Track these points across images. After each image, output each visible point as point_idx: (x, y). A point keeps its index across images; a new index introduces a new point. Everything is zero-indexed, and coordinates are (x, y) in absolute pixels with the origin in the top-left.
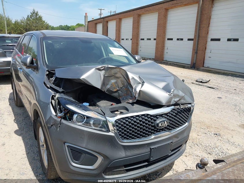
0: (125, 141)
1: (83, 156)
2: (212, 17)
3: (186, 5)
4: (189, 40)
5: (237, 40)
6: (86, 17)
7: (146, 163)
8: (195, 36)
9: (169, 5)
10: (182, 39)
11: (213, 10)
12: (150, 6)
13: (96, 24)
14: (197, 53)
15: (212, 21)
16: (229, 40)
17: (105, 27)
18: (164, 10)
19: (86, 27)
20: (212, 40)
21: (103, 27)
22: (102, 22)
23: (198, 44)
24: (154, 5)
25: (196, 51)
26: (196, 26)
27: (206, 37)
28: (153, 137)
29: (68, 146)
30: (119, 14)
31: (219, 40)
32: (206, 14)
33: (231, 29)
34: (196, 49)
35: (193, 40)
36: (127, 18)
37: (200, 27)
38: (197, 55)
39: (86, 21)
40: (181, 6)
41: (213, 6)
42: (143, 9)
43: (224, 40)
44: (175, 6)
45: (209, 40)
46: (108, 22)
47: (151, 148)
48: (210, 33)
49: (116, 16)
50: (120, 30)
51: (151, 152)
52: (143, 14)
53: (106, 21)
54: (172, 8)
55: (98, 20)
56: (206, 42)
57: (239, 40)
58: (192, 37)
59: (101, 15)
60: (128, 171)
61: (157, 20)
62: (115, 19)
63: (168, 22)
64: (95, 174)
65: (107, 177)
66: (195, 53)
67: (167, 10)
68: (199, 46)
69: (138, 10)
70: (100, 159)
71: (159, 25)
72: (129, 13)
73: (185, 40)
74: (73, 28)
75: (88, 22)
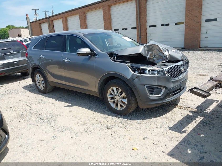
0: (173, 79)
1: (155, 90)
2: (148, 9)
3: (125, 2)
4: (132, 28)
5: (168, 25)
6: (27, 18)
7: (179, 91)
8: (137, 25)
9: (111, 2)
10: (126, 29)
11: (147, 4)
12: (94, 5)
13: (40, 24)
14: (141, 38)
15: (148, 12)
16: (163, 25)
17: (51, 26)
18: (107, 7)
19: (30, 28)
20: (150, 26)
21: (49, 26)
22: (47, 22)
23: (140, 31)
24: (98, 3)
25: (140, 36)
26: (137, 17)
27: (146, 25)
28: (180, 76)
29: (146, 87)
30: (64, 13)
31: (155, 26)
32: (143, 7)
33: (163, 18)
34: (140, 35)
35: (136, 28)
36: (73, 16)
37: (140, 18)
38: (141, 40)
39: (28, 22)
40: (121, 3)
41: (147, 1)
42: (88, 7)
43: (159, 26)
44: (116, 3)
45: (148, 27)
46: (53, 21)
47: (181, 82)
48: (148, 21)
49: (62, 15)
50: (67, 27)
51: (181, 84)
52: (89, 11)
53: (51, 21)
54: (114, 4)
55: (43, 20)
56: (146, 28)
57: (170, 24)
58: (135, 26)
59: (36, 15)
60: (174, 95)
61: (102, 16)
62: (60, 18)
63: (112, 16)
64: (161, 98)
65: (166, 99)
66: (140, 38)
67: (109, 6)
68: (142, 33)
69: (83, 9)
70: (164, 90)
71: (105, 20)
72: (74, 12)
73: (129, 29)
74: (4, 30)
75: (31, 23)
